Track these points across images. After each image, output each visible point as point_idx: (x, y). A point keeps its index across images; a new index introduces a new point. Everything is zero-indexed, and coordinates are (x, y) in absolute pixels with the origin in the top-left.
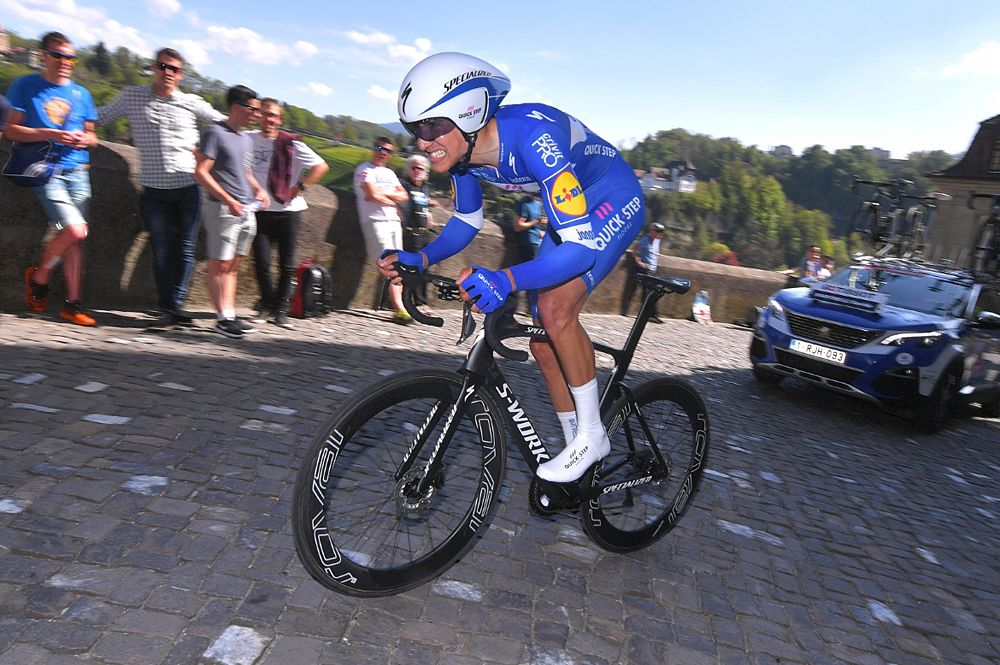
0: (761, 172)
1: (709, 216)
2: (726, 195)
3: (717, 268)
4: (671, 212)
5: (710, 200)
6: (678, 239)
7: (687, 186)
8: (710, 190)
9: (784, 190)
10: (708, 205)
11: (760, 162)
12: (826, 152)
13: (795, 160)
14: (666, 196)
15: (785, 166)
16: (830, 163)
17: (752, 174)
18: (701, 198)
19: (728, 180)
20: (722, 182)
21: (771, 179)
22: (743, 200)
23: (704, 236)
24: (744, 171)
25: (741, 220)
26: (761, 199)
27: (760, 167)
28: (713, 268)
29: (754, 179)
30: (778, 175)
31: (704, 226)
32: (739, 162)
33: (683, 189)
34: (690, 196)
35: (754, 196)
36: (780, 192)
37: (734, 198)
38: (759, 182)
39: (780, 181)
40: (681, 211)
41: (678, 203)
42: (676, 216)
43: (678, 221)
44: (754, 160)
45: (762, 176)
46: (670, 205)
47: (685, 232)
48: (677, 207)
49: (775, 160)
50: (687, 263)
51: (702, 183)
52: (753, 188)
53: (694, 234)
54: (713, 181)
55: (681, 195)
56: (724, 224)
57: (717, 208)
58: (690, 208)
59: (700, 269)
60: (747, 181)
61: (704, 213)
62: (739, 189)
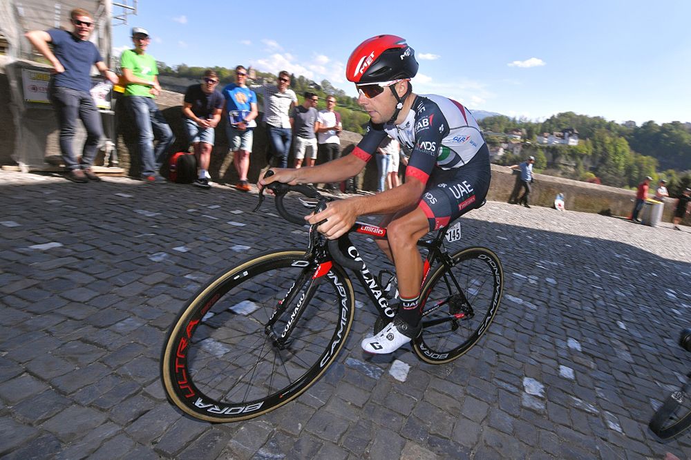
0: (616, 134)
1: (585, 158)
2: (595, 147)
3: (570, 182)
4: (563, 155)
5: (586, 149)
6: (566, 169)
7: (573, 142)
8: (586, 144)
9: (629, 145)
10: (585, 152)
11: (616, 129)
12: (657, 125)
13: (637, 129)
14: (561, 147)
15: (632, 132)
16: (658, 130)
17: (611, 136)
18: (580, 149)
19: (596, 138)
20: (594, 141)
21: (622, 139)
22: (605, 150)
23: (581, 168)
24: (606, 134)
25: (603, 161)
26: (616, 149)
27: (616, 132)
28: (567, 182)
29: (612, 139)
30: (627, 136)
31: (582, 163)
32: (604, 129)
33: (571, 144)
34: (574, 147)
35: (612, 148)
36: (627, 146)
37: (600, 149)
38: (615, 140)
39: (626, 139)
40: (569, 155)
41: (568, 151)
42: (566, 157)
43: (567, 160)
44: (613, 128)
45: (617, 137)
46: (563, 152)
47: (570, 166)
48: (567, 153)
49: (625, 129)
50: (552, 179)
51: (582, 141)
52: (611, 143)
53: (576, 167)
54: (588, 139)
55: (569, 146)
56: (593, 163)
57: (590, 154)
58: (574, 153)
59: (558, 182)
60: (608, 139)
61: (582, 156)
62: (603, 144)
